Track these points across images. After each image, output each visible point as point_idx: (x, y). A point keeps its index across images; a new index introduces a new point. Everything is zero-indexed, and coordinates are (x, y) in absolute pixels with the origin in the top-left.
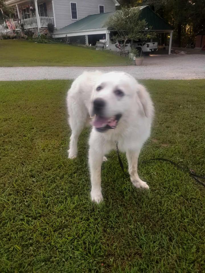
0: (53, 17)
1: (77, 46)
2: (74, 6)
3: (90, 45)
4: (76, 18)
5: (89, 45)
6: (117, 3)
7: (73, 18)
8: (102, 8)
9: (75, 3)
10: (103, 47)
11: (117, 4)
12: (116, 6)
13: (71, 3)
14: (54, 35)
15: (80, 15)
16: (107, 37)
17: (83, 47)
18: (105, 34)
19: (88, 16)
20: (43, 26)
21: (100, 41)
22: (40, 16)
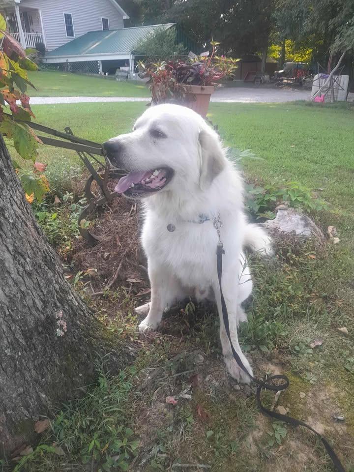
0: (41, 33)
1: (86, 75)
2: (68, 18)
3: (107, 74)
4: (73, 35)
5: (105, 74)
6: (124, 15)
7: (68, 36)
8: (105, 22)
9: (70, 14)
10: (127, 77)
11: (126, 17)
12: (124, 20)
13: (65, 15)
14: (47, 59)
15: (78, 32)
16: (131, 63)
17: (96, 77)
18: (128, 60)
19: (88, 32)
20: (29, 47)
21: (121, 68)
22: (24, 32)
